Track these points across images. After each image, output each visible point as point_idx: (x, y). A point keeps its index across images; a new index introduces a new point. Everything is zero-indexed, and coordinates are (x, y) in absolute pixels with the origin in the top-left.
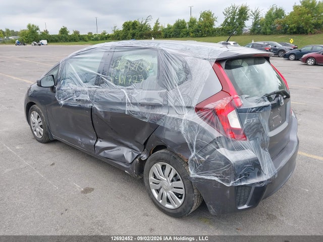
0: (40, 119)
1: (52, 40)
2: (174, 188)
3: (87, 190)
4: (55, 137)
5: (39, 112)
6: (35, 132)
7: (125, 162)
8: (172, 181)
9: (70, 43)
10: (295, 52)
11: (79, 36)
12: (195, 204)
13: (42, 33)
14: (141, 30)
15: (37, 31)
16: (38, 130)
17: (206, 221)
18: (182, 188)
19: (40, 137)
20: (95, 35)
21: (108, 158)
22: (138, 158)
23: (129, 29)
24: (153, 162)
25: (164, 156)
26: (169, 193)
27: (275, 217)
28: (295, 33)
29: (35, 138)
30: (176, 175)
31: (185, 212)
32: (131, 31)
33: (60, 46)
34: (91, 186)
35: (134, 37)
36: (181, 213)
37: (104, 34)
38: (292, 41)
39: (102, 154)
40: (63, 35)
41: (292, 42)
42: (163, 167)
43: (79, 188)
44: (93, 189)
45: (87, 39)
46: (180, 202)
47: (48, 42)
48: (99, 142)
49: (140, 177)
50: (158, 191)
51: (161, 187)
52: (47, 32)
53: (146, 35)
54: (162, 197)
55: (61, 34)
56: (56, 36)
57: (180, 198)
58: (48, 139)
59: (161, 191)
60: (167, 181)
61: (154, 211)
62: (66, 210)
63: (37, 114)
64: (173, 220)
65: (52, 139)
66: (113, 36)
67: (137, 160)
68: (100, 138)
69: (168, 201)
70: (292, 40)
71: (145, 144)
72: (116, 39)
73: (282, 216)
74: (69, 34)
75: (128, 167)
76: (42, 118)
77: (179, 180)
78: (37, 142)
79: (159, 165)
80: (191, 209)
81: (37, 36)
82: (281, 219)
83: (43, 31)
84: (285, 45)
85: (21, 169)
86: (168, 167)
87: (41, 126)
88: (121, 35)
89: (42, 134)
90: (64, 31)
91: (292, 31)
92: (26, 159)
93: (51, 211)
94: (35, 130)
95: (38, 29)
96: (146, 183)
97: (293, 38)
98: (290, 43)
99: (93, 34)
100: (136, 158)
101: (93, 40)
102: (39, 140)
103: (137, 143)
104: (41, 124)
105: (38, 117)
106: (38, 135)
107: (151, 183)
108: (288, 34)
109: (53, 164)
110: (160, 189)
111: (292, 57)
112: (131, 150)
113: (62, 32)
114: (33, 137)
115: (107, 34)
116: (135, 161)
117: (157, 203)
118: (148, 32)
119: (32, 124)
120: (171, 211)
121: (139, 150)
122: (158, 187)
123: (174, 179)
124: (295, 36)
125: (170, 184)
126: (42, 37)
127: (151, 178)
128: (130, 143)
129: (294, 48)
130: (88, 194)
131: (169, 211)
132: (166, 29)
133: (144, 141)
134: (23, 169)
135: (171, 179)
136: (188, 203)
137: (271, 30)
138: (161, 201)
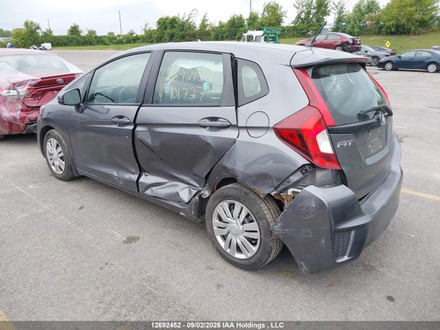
0: (60, 149)
1: (58, 42)
2: (246, 231)
3: (130, 240)
4: (81, 172)
5: (58, 139)
6: (53, 167)
7: (180, 201)
8: (243, 223)
9: (83, 47)
10: (392, 60)
11: (96, 37)
12: (274, 251)
13: (45, 33)
14: (183, 30)
15: (38, 31)
16: (57, 163)
17: (287, 275)
18: (256, 232)
19: (61, 173)
20: (119, 36)
21: (158, 198)
22: (198, 195)
23: (166, 28)
24: (218, 201)
25: (232, 192)
26: (239, 239)
27: (374, 268)
28: (392, 33)
29: (53, 174)
30: (248, 216)
31: (260, 262)
32: (169, 31)
33: (70, 51)
34: (135, 234)
35: (172, 38)
36: (255, 263)
37: (131, 34)
38: (388, 44)
39: (148, 192)
40: (74, 36)
41: (388, 46)
42: (232, 207)
43: (120, 236)
44: (138, 238)
45: (108, 42)
46: (255, 249)
47: (52, 45)
48: (143, 176)
49: (200, 220)
50: (224, 237)
51: (229, 233)
52: (50, 31)
53: (189, 36)
54: (230, 244)
55: (71, 34)
56: (64, 37)
57: (255, 244)
58: (73, 176)
59: (229, 237)
60: (237, 224)
61: (220, 263)
62: (106, 264)
63: (56, 141)
64: (245, 273)
65: (77, 175)
66: (143, 37)
67: (197, 198)
68: (145, 171)
69: (239, 250)
70: (388, 42)
71: (207, 177)
72: (147, 42)
73: (383, 267)
74: (82, 35)
75: (184, 207)
76: (63, 147)
77: (252, 221)
78: (57, 179)
79: (225, 204)
80: (269, 257)
81: (38, 37)
82: (382, 270)
83: (45, 31)
84: (380, 49)
85: (40, 213)
86: (238, 205)
87: (62, 158)
88: (155, 36)
89: (63, 168)
90: (74, 30)
91: (389, 30)
92: (45, 202)
93: (86, 265)
94: (54, 164)
95: (38, 28)
96: (208, 228)
97: (390, 40)
98: (385, 47)
99: (116, 35)
100: (195, 195)
101: (116, 43)
102: (59, 176)
103: (195, 176)
104: (62, 154)
105: (58, 146)
106: (57, 170)
107: (215, 228)
108: (383, 35)
109: (81, 208)
110: (227, 235)
111: (389, 66)
112: (187, 186)
113: (72, 31)
114: (50, 173)
115: (134, 35)
116: (193, 200)
117: (224, 253)
118: (191, 32)
119: (48, 156)
120: (243, 262)
121: (198, 186)
122: (224, 232)
123: (246, 220)
124: (392, 38)
125: (241, 227)
126: (44, 39)
127: (215, 221)
128: (187, 176)
129: (392, 54)
130: (132, 244)
131: (240, 262)
132: (217, 28)
133: (205, 174)
134: (43, 214)
135: (242, 221)
136: (264, 250)
137: (360, 29)
138: (228, 251)
